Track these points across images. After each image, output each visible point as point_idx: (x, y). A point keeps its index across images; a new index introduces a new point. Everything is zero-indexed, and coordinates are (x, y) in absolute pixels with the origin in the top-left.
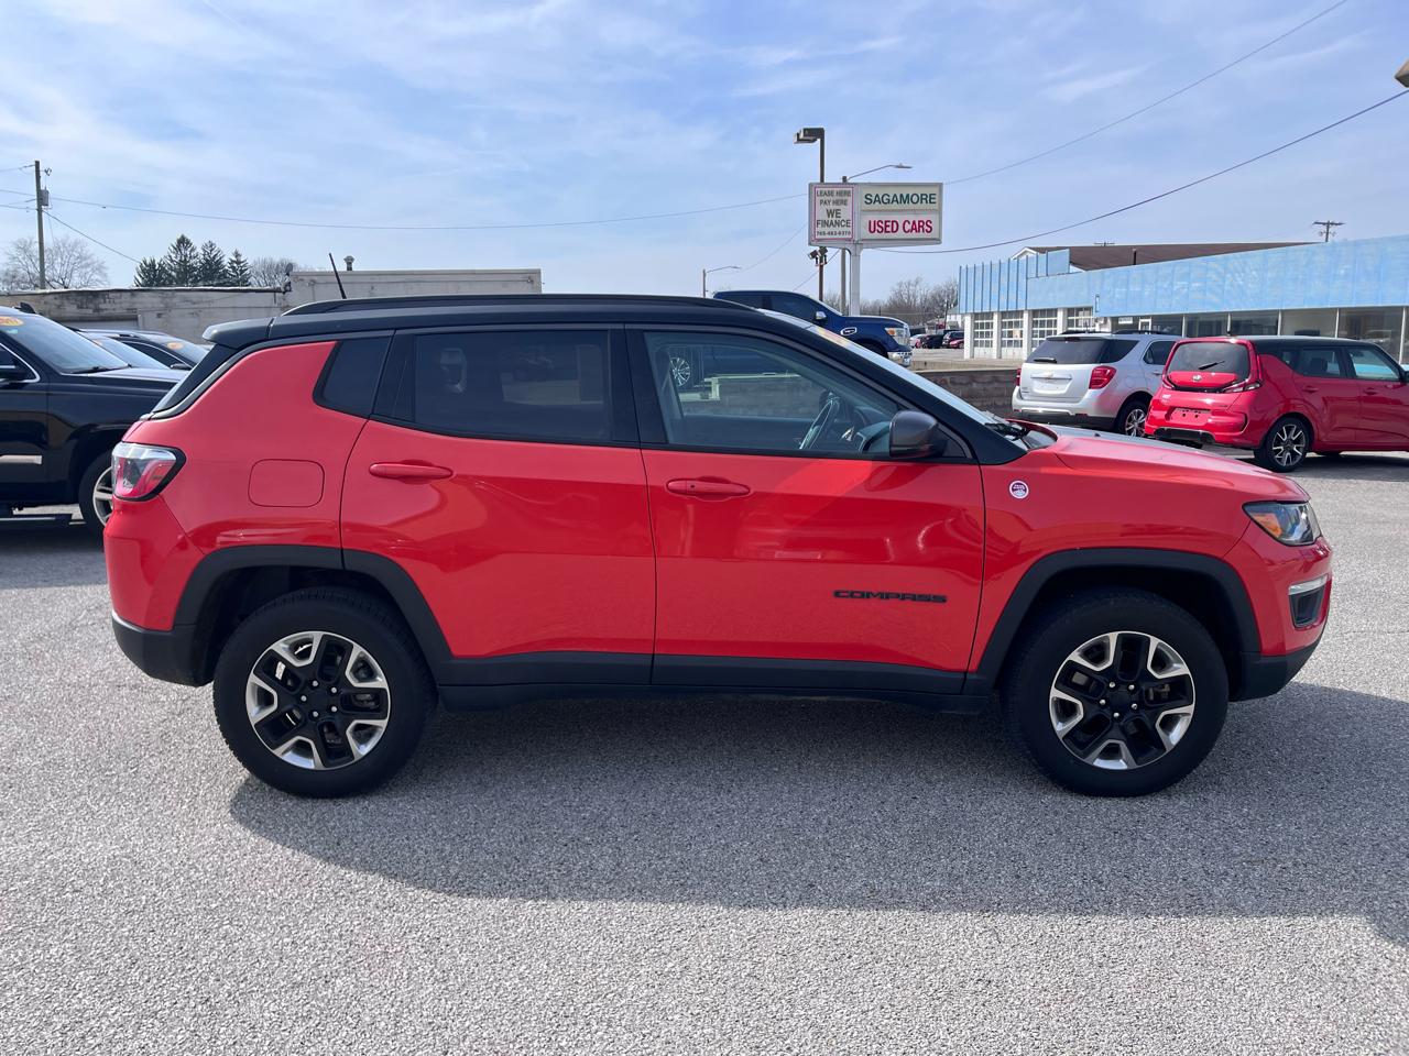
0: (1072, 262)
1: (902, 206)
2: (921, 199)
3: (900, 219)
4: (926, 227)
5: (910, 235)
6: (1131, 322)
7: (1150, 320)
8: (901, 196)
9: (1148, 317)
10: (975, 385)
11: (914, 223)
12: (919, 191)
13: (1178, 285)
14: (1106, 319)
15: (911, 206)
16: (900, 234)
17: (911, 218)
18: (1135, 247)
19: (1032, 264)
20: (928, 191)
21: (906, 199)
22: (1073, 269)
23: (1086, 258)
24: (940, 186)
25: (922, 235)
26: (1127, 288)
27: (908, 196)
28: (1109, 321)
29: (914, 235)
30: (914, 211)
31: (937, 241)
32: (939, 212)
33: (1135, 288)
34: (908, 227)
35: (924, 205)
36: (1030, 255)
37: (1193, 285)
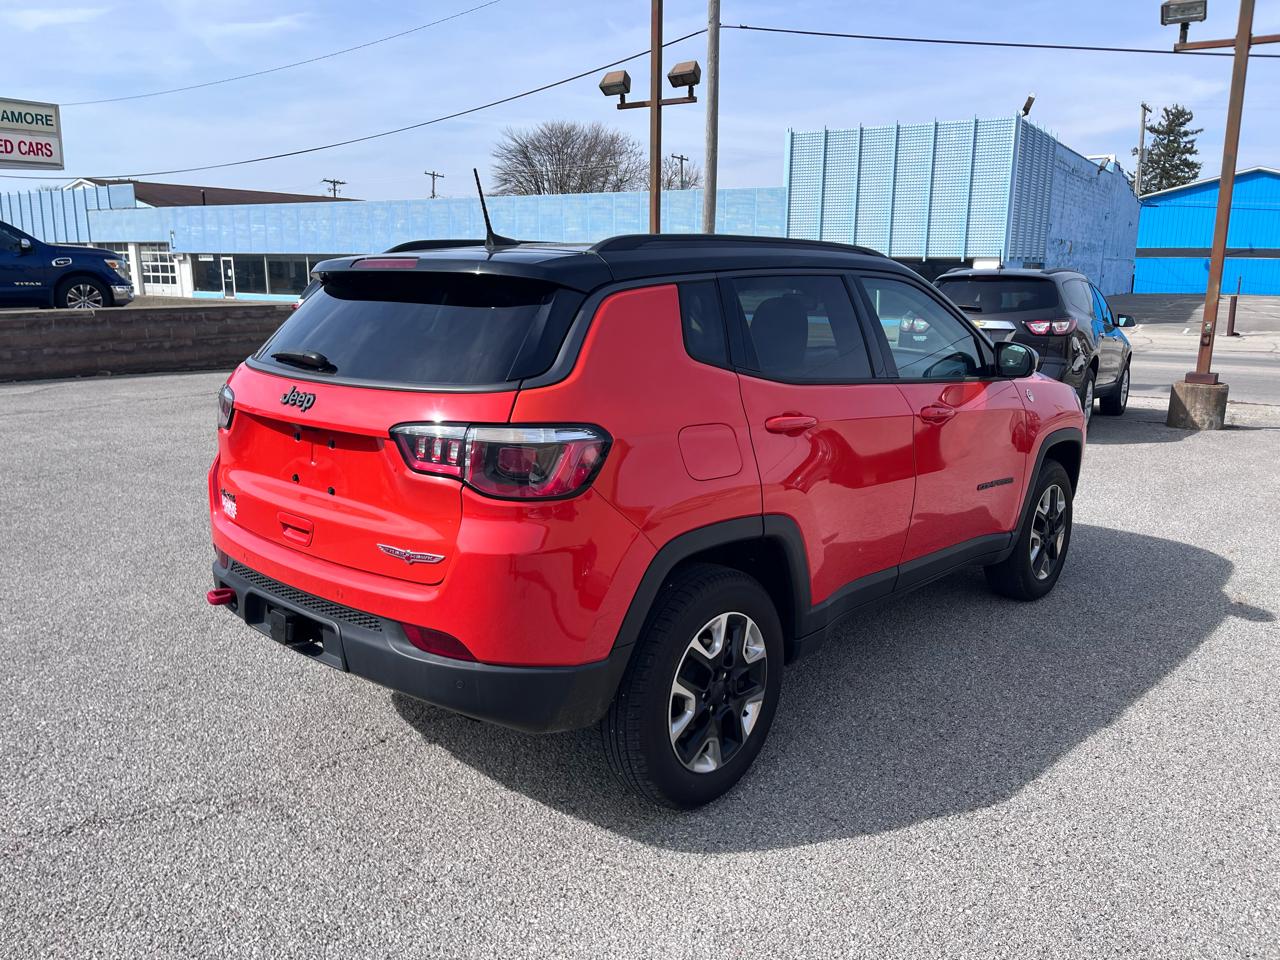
0: (138, 197)
1: (14, 125)
2: (36, 119)
3: (15, 139)
4: (44, 150)
5: (26, 158)
6: (212, 259)
7: (231, 259)
8: (13, 113)
9: (229, 255)
10: (229, 321)
11: (31, 144)
12: (34, 111)
13: (255, 227)
14: (184, 255)
15: (24, 125)
16: (15, 155)
17: (27, 139)
18: (203, 188)
19: (92, 196)
20: (44, 112)
21: (20, 118)
22: (140, 204)
23: (153, 194)
24: (56, 107)
25: (41, 158)
26: (204, 227)
27: (20, 114)
28: (188, 257)
29: (31, 157)
30: (30, 132)
31: (59, 166)
32: (58, 134)
33: (211, 228)
34: (25, 148)
35: (40, 126)
36: (87, 187)
37: (270, 228)
